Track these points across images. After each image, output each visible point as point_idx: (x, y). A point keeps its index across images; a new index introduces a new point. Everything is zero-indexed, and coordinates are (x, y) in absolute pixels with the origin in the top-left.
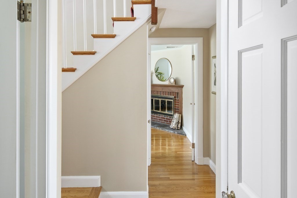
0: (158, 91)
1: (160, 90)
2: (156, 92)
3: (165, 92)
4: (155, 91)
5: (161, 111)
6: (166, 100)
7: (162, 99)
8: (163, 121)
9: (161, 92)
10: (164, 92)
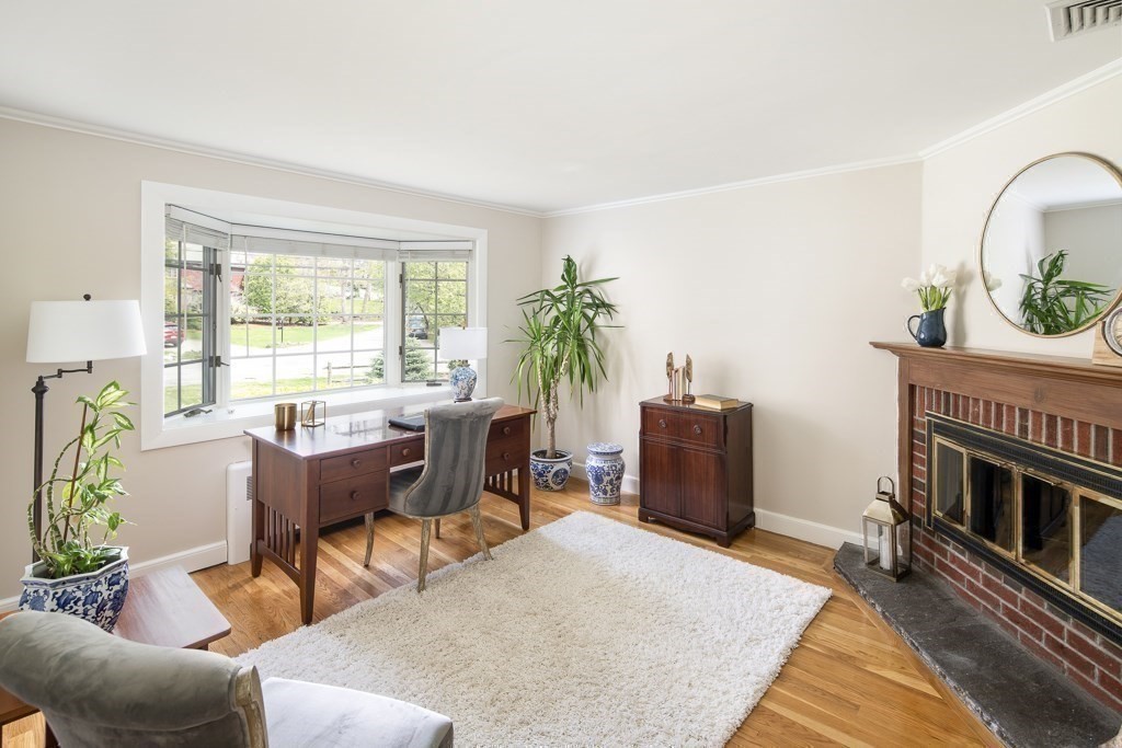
0: (999, 406)
1: (1019, 403)
2: (987, 411)
3: (1067, 422)
4: (976, 400)
5: (1025, 554)
6: (1079, 491)
7: (1031, 471)
8: (1042, 644)
9: (1024, 413)
10: (1052, 419)
